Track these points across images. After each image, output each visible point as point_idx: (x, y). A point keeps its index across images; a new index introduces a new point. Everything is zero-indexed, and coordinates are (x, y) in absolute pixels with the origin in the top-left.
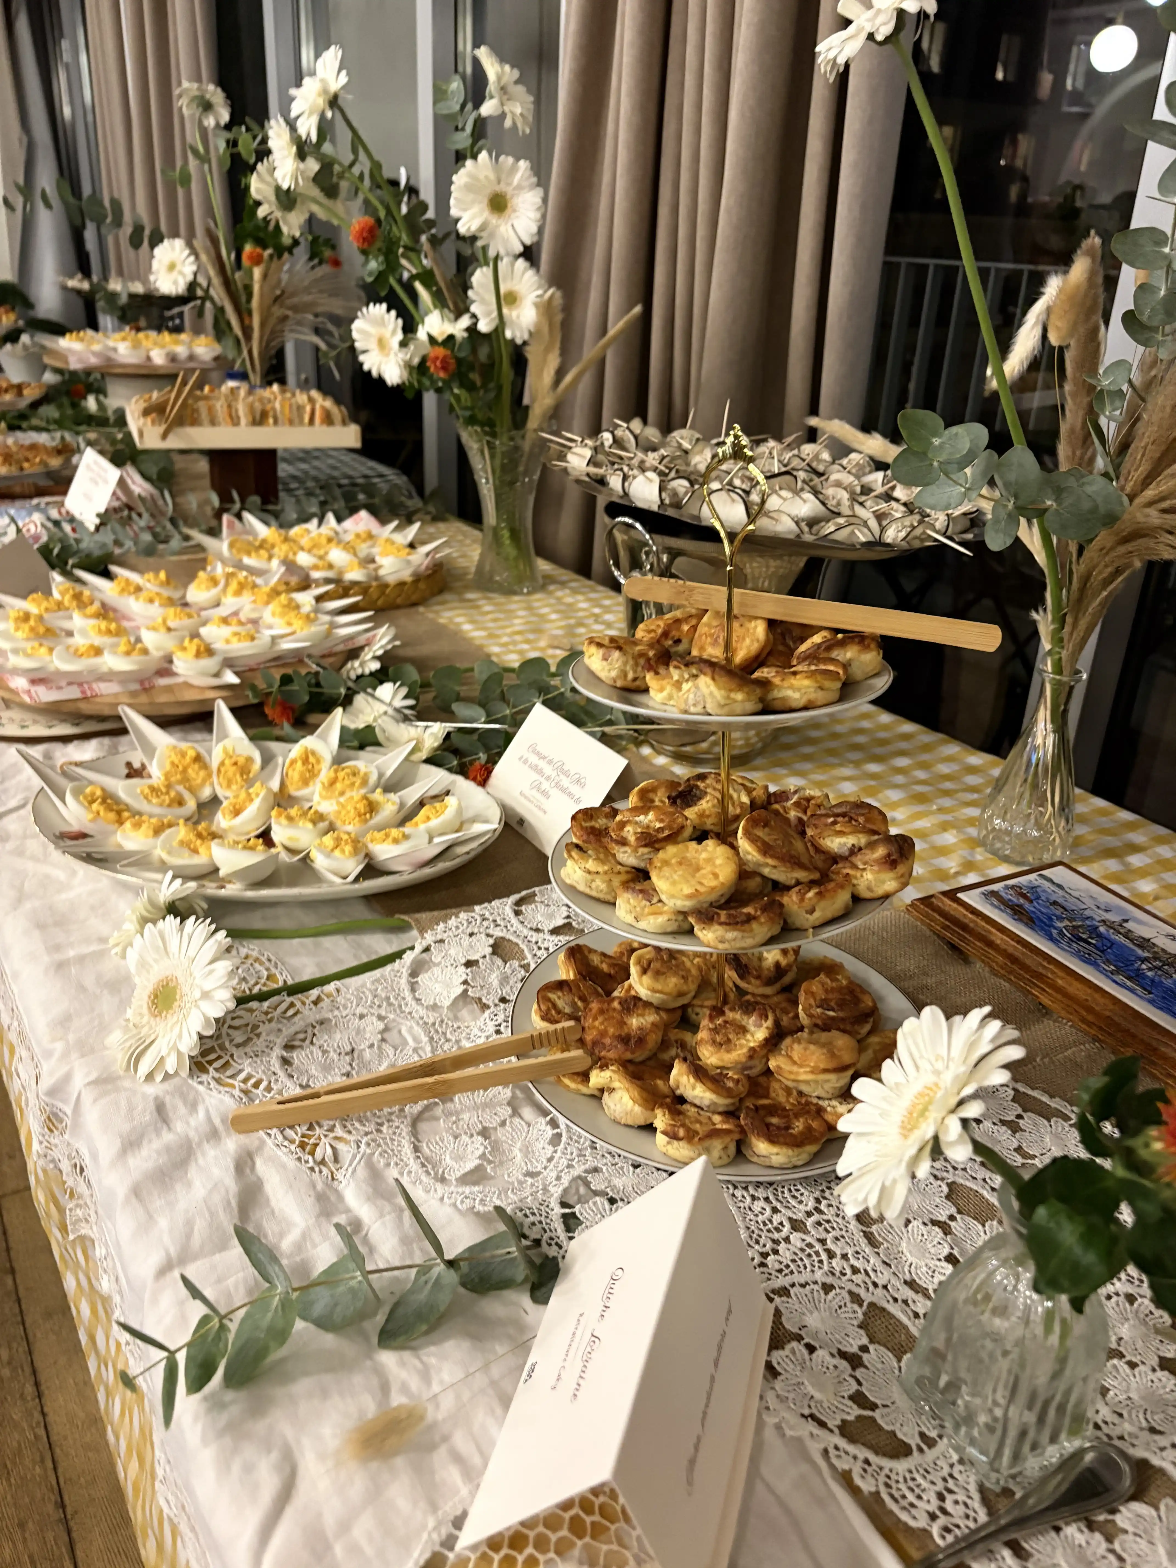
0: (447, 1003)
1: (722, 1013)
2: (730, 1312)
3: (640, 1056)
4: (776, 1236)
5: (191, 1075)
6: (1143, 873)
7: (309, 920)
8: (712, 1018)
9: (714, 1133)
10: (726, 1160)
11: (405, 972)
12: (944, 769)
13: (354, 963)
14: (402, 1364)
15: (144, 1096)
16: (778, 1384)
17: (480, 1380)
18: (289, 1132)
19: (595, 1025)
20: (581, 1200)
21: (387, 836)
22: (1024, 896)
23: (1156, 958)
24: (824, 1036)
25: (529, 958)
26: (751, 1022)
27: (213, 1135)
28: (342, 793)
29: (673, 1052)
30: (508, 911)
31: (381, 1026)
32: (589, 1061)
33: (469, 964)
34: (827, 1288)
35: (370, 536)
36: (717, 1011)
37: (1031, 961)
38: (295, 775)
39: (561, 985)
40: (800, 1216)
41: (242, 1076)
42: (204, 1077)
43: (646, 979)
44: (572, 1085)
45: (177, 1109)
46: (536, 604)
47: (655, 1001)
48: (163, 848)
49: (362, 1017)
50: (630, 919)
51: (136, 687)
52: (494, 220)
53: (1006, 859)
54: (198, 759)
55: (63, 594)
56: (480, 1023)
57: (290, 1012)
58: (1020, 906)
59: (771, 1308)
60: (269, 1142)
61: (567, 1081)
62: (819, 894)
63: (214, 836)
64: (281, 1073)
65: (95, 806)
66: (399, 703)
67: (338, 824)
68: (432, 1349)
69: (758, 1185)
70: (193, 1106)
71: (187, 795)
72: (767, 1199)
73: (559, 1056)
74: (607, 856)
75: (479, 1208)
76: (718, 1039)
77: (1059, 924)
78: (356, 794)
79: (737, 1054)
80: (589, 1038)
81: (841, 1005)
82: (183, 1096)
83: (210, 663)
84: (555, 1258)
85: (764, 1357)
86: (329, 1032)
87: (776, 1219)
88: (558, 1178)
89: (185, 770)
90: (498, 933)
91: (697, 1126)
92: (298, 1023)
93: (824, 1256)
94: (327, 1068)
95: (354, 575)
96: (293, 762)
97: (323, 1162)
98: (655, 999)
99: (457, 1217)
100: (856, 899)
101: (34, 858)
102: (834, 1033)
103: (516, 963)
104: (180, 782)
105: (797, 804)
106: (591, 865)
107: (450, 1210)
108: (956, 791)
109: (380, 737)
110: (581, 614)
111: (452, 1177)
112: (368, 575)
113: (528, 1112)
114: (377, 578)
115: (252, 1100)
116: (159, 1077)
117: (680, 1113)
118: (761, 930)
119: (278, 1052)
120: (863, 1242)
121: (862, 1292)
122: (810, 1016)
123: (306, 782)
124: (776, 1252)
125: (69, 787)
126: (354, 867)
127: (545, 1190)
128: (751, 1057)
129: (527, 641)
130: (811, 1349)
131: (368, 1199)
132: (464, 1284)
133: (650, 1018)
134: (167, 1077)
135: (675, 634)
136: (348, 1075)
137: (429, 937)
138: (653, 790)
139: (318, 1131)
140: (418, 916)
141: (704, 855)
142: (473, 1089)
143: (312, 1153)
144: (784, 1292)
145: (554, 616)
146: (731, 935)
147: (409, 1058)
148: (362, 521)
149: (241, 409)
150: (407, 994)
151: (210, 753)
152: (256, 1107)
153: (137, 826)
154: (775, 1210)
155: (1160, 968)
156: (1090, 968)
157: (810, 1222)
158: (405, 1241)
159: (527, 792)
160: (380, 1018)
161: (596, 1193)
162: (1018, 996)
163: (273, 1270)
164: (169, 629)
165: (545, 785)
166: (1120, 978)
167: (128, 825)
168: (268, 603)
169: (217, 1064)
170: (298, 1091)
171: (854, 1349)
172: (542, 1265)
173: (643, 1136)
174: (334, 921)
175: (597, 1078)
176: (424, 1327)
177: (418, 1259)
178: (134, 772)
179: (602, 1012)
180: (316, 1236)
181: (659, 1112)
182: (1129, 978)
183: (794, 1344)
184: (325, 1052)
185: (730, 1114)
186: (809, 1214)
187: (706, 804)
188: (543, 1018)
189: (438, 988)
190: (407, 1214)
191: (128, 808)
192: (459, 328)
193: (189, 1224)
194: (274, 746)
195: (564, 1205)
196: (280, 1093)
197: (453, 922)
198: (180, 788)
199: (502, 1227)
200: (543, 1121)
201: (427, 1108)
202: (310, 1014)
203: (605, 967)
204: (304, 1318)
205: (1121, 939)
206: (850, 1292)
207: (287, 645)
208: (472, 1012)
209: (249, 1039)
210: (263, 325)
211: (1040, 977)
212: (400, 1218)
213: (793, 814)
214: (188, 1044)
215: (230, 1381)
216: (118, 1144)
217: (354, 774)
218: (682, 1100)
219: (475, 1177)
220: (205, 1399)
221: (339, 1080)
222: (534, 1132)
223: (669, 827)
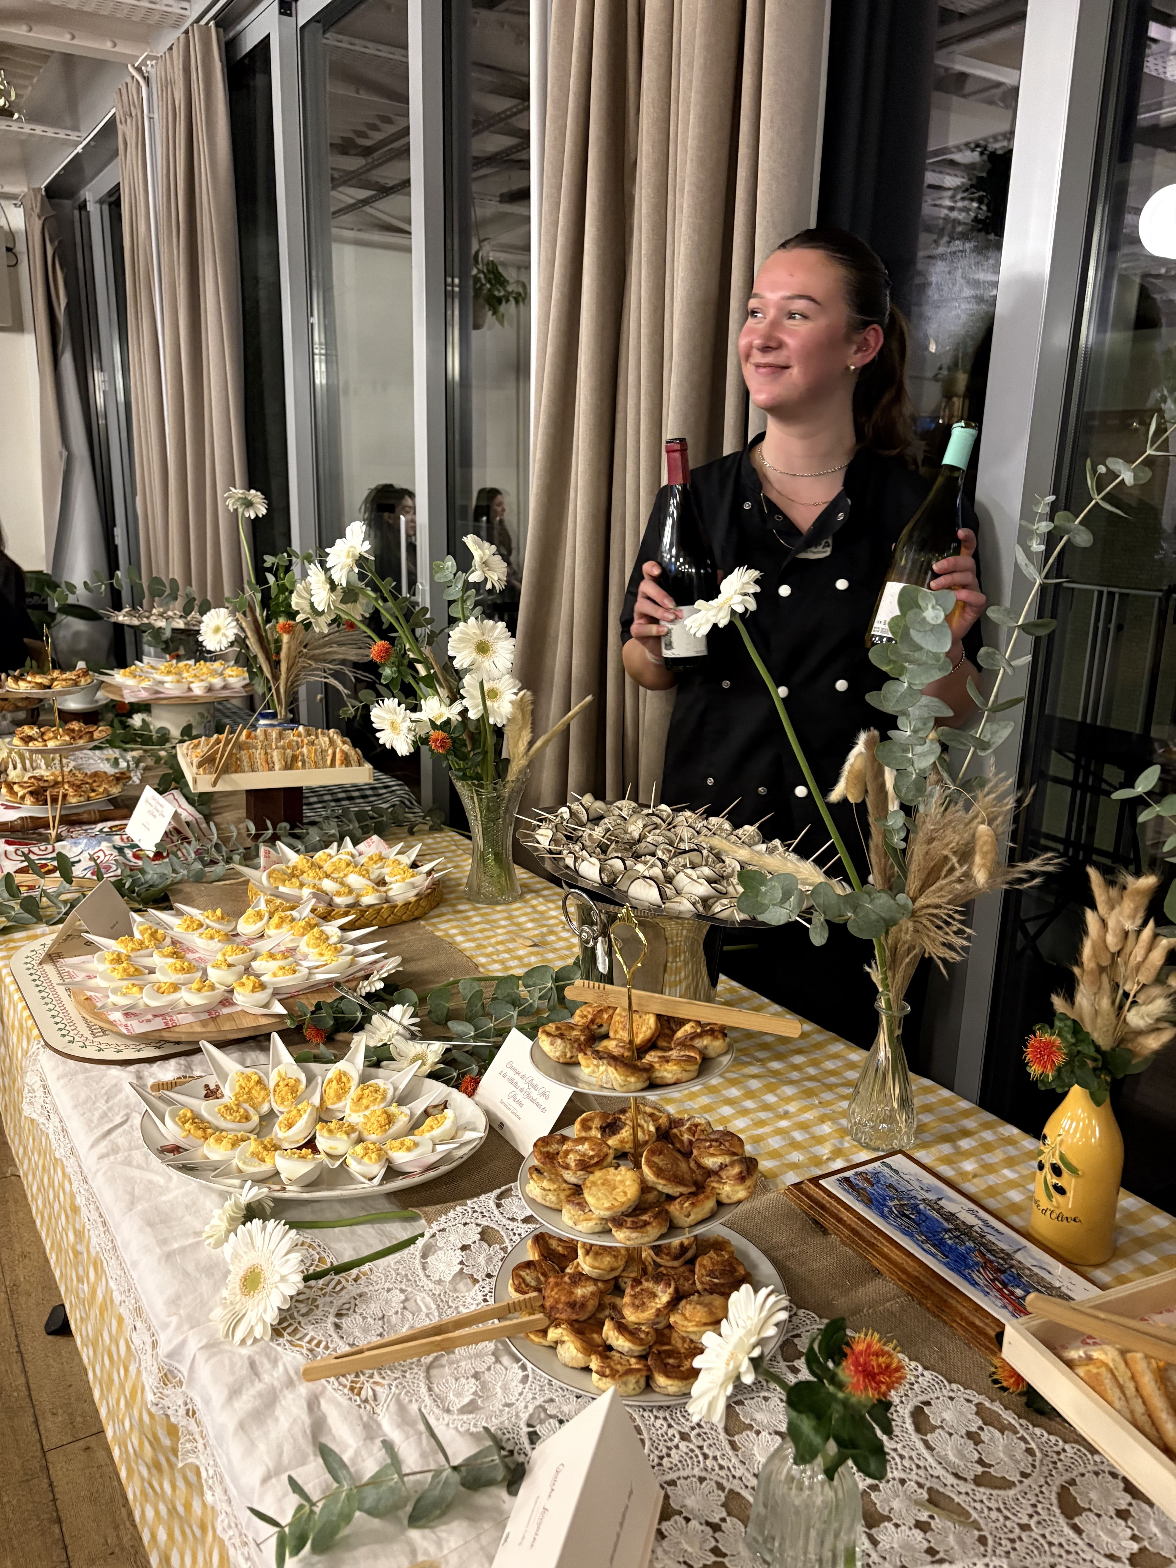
0: (449, 1279)
1: (640, 1283)
2: (631, 1493)
3: (582, 1317)
4: (669, 1444)
5: (272, 1340)
6: (967, 1154)
7: (346, 1212)
8: (633, 1287)
9: (629, 1371)
10: (638, 1391)
11: (418, 1254)
12: (830, 1065)
13: (380, 1248)
14: (424, 1538)
15: (241, 1356)
16: (665, 1543)
17: (474, 1546)
18: (342, 1380)
19: (552, 1295)
20: (541, 1422)
21: (402, 1144)
22: (867, 1180)
23: (956, 1229)
24: (707, 1298)
25: (507, 1243)
26: (659, 1289)
27: (290, 1384)
28: (367, 1107)
29: (607, 1312)
30: (492, 1205)
31: (403, 1297)
32: (547, 1322)
33: (464, 1248)
34: (702, 1480)
35: (381, 858)
36: (637, 1282)
37: (867, 1233)
38: (331, 1092)
39: (529, 1264)
40: (686, 1430)
41: (307, 1339)
42: (281, 1340)
43: (588, 1259)
44: (536, 1339)
45: (265, 1365)
46: (517, 913)
47: (594, 1275)
48: (240, 1159)
49: (389, 1290)
50: (570, 1223)
51: (206, 1016)
52: (480, 658)
53: (867, 1147)
54: (259, 1082)
55: (142, 933)
56: (472, 1293)
57: (338, 1288)
58: (864, 1189)
59: (663, 1493)
60: (329, 1387)
61: (532, 1336)
62: (693, 1204)
63: (276, 1148)
64: (334, 1335)
65: (187, 1125)
66: (407, 1021)
67: (365, 1134)
68: (443, 1527)
69: (660, 1408)
70: (275, 1362)
71: (251, 1111)
72: (665, 1419)
73: (527, 1318)
74: (556, 1177)
75: (473, 1429)
76: (637, 1302)
77: (891, 1204)
78: (378, 1108)
79: (648, 1314)
80: (548, 1304)
81: (723, 1273)
82: (268, 1356)
83: (263, 996)
84: (523, 1464)
85: (656, 1526)
86: (365, 1302)
87: (671, 1432)
88: (526, 1407)
89: (249, 1092)
90: (484, 1222)
91: (619, 1367)
92: (345, 1296)
93: (701, 1458)
94: (366, 1330)
95: (369, 899)
96: (331, 1081)
97: (366, 1401)
98: (594, 1273)
99: (458, 1438)
100: (720, 1204)
101: (139, 1167)
102: (715, 1296)
103: (497, 1247)
104: (246, 1101)
105: (689, 1129)
106: (545, 1184)
107: (453, 1432)
108: (837, 1086)
109: (394, 1054)
110: (552, 922)
111: (455, 1409)
112: (380, 898)
113: (506, 1360)
114: (387, 900)
115: (315, 1356)
116: (249, 1342)
117: (608, 1357)
118: (653, 1232)
119: (332, 1319)
120: (728, 1447)
121: (724, 1482)
122: (702, 1283)
123: (339, 1098)
124: (669, 1455)
125: (167, 1110)
126: (379, 1170)
127: (517, 1416)
128: (657, 1316)
129: (508, 951)
130: (688, 1520)
131: (398, 1426)
132: (463, 1484)
133: (590, 1288)
134: (256, 1340)
135: (598, 1021)
136: (381, 1335)
137: (435, 1227)
138: (591, 1119)
139: (362, 1378)
140: (426, 1209)
141: (619, 1178)
142: (468, 1344)
143: (359, 1394)
144: (672, 1483)
145: (530, 925)
146: (634, 1235)
147: (424, 1323)
148: (373, 845)
149: (276, 755)
150: (420, 1272)
151: (267, 1074)
152: (319, 1361)
153: (219, 1140)
154: (670, 1426)
155: (957, 1237)
156: (906, 1238)
157: (693, 1434)
158: (424, 1455)
159: (506, 1101)
160: (402, 1291)
161: (551, 1417)
162: (858, 1261)
163: (342, 1474)
164: (230, 966)
165: (520, 1096)
166: (927, 1246)
167: (211, 1140)
168: (303, 935)
169: (289, 1330)
170: (347, 1349)
171: (716, 1520)
172: (515, 1469)
173: (583, 1375)
174: (363, 1213)
175: (553, 1334)
176: (438, 1512)
177: (433, 1466)
178: (211, 1094)
179: (557, 1284)
180: (364, 1453)
181: (593, 1357)
182: (934, 1246)
183: (677, 1517)
184: (364, 1318)
185: (643, 1357)
186: (693, 1428)
187: (625, 1133)
188: (516, 1290)
189: (442, 1267)
190: (425, 1436)
191: (210, 1125)
192: (452, 713)
193: (280, 1447)
194: (315, 1067)
195: (529, 1425)
196: (335, 1350)
197: (451, 1214)
198: (246, 1106)
199: (489, 1443)
200: (516, 1366)
201: (436, 1359)
202: (352, 1290)
203: (560, 1249)
204: (360, 1510)
205: (935, 1214)
206: (717, 1483)
207: (320, 977)
208: (466, 1284)
209: (311, 1310)
210: (289, 670)
211: (872, 1245)
212: (420, 1439)
213: (686, 1137)
214: (272, 1316)
215: (315, 1550)
216: (226, 1392)
217: (376, 1091)
218: (610, 1348)
219: (471, 1408)
220: (300, 1561)
221: (375, 1340)
222: (510, 1374)
223: (597, 1155)
